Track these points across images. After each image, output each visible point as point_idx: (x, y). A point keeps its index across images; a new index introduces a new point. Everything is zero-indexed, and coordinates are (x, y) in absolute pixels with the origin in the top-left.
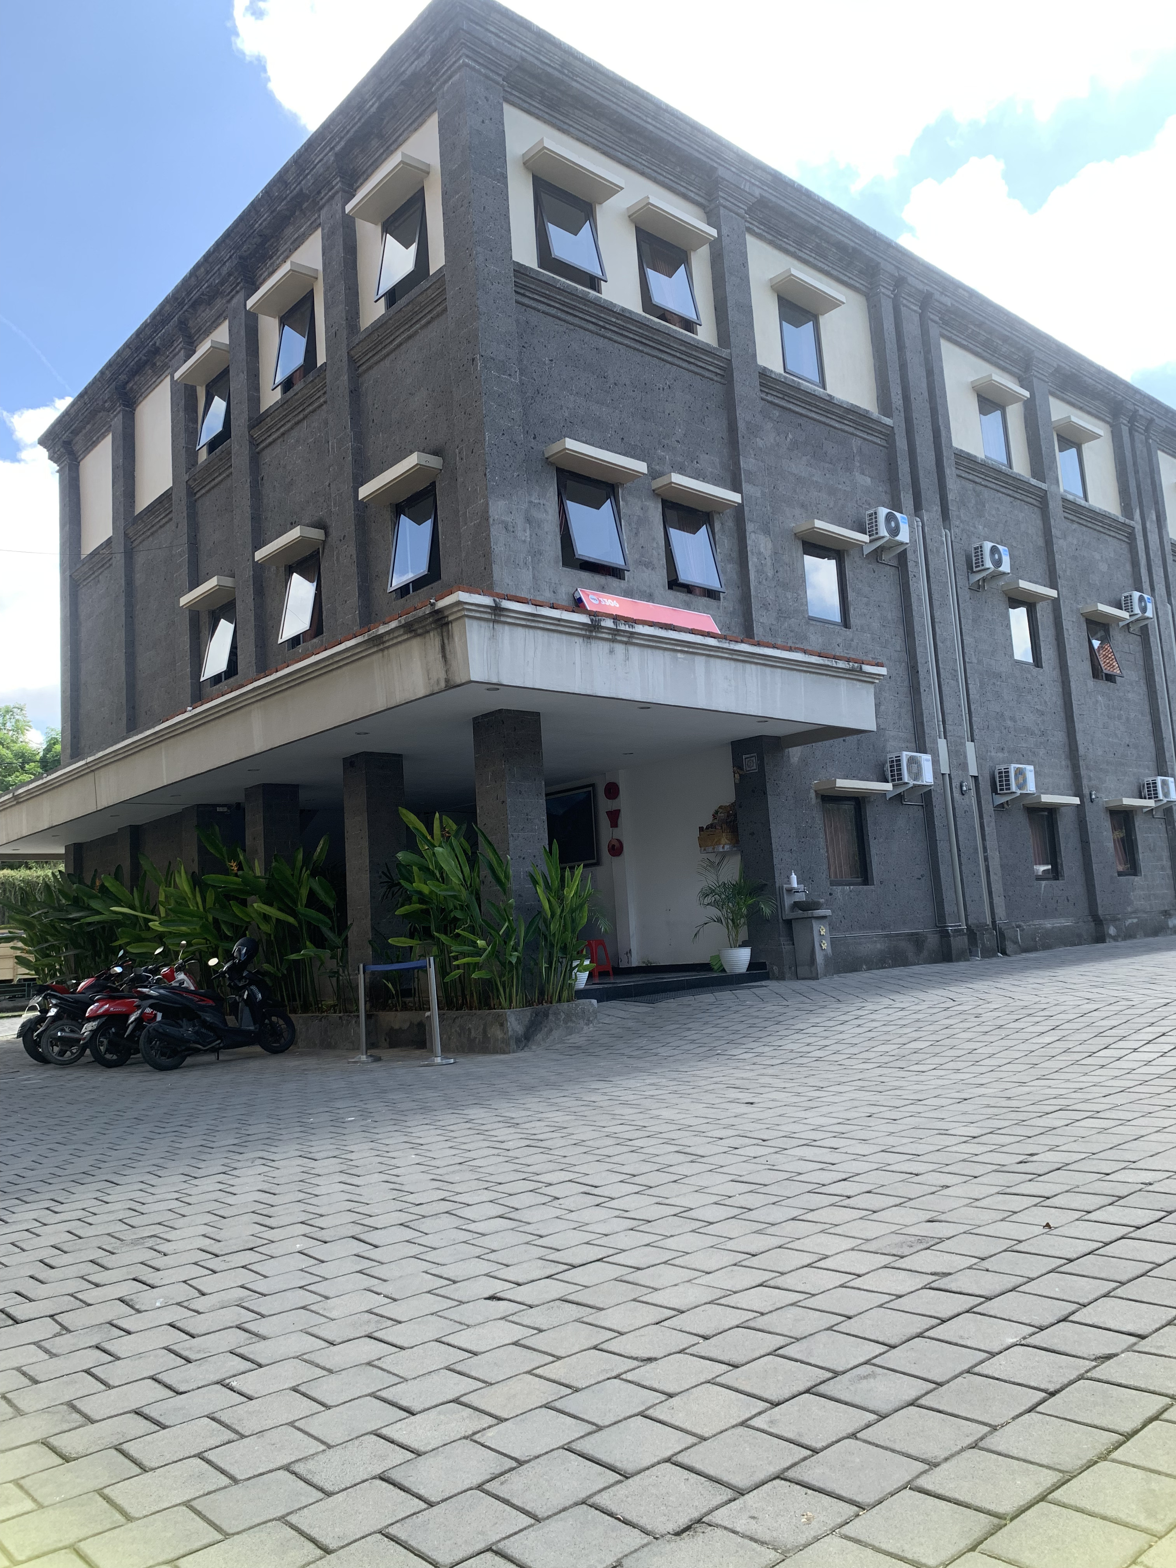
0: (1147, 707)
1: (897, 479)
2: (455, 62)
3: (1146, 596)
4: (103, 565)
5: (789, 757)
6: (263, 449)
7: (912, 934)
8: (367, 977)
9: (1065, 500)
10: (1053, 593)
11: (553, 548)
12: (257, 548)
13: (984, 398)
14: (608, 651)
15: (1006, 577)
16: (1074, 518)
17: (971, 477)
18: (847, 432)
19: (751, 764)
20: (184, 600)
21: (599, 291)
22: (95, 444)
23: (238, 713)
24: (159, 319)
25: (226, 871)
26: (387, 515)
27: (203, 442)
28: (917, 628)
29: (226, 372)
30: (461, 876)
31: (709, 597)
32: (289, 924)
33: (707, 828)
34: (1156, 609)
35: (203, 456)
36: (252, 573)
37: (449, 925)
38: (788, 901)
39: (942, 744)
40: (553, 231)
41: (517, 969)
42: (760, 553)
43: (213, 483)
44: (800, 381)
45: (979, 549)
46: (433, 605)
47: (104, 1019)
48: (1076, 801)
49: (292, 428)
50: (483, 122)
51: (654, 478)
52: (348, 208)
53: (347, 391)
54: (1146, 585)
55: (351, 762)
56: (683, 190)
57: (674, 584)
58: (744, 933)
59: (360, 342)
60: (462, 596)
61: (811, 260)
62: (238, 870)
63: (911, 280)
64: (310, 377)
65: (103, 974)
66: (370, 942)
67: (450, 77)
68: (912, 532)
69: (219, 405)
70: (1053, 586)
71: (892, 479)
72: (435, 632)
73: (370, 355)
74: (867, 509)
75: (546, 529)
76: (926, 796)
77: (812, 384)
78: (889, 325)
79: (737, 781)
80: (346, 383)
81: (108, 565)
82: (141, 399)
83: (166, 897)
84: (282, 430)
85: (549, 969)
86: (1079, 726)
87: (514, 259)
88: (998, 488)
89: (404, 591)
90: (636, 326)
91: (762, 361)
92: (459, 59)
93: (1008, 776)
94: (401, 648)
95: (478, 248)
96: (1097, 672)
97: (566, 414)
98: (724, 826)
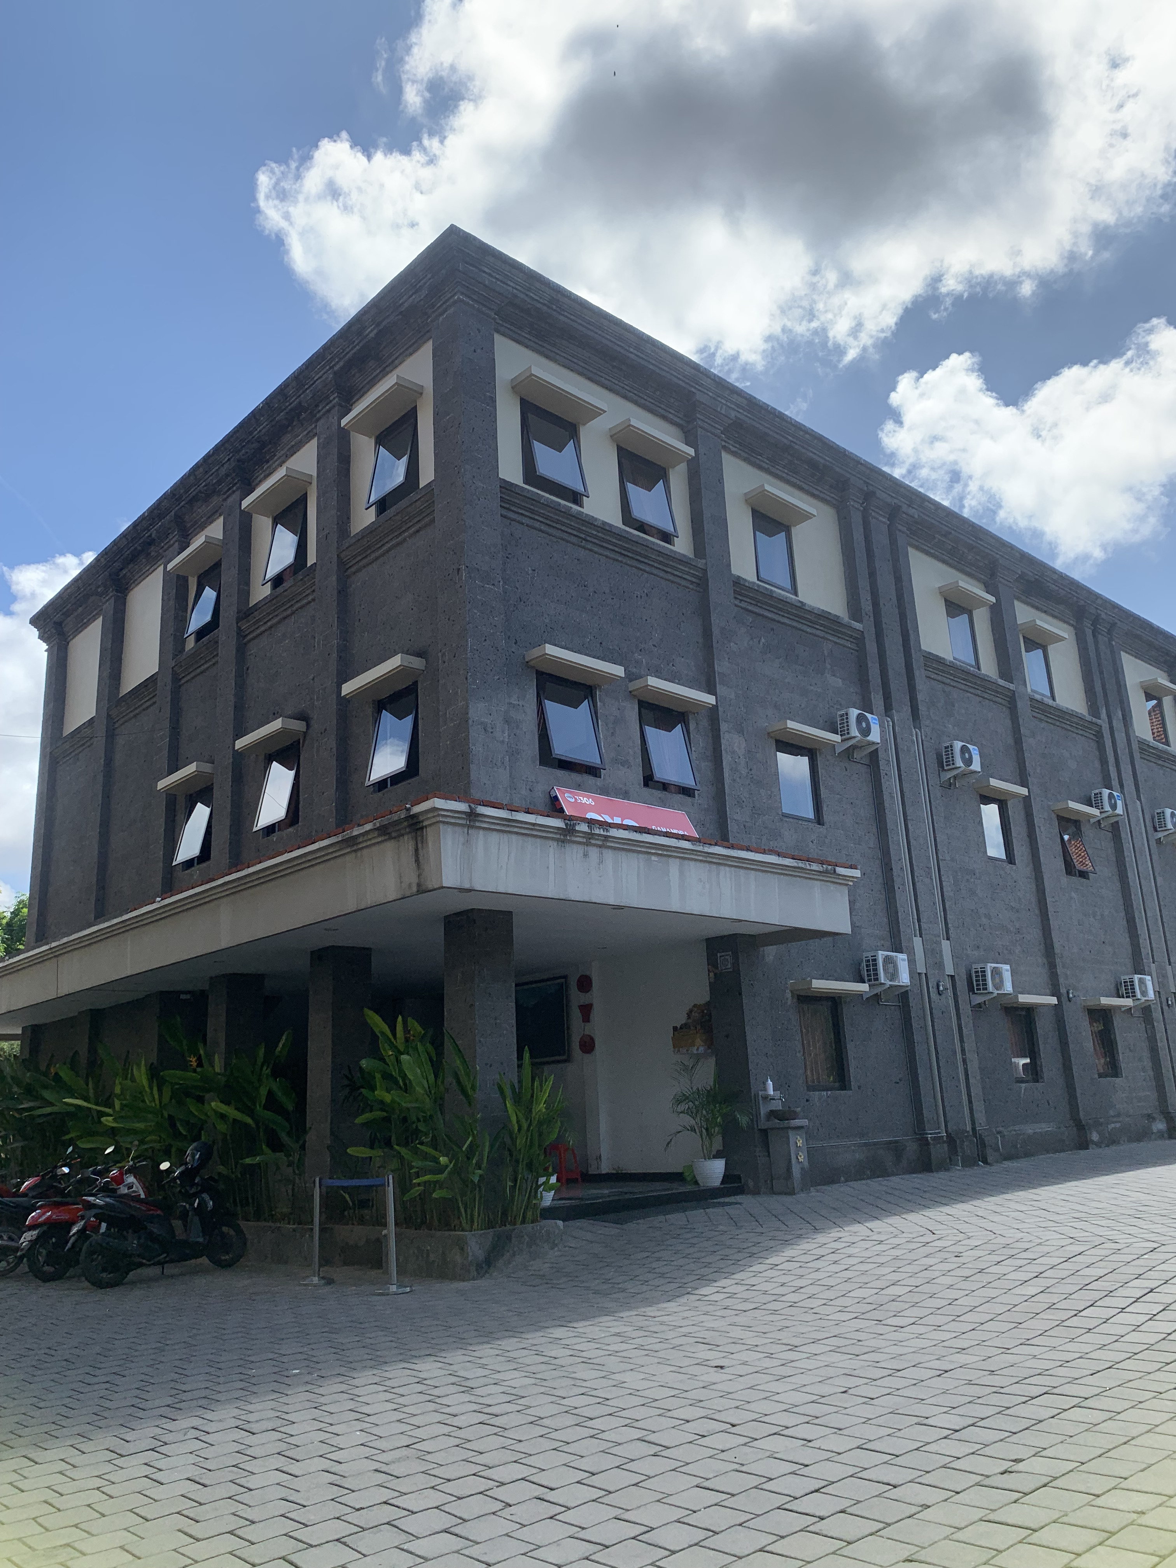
0: (1121, 902)
1: (868, 681)
2: (451, 297)
3: (1115, 794)
4: (83, 744)
5: (764, 956)
6: (249, 641)
7: (890, 1142)
8: (324, 1190)
9: (1032, 699)
10: (1024, 791)
11: (530, 747)
12: (238, 736)
13: (951, 602)
14: (582, 855)
15: (976, 776)
16: (1043, 717)
17: (939, 678)
18: (818, 636)
19: (726, 961)
20: (161, 784)
21: (581, 506)
22: (86, 625)
23: (206, 907)
24: (156, 513)
25: (185, 1067)
26: (369, 710)
27: (190, 632)
28: (890, 825)
29: (218, 565)
30: (426, 1086)
31: (683, 794)
32: (246, 1124)
33: (681, 1028)
34: (1126, 805)
35: (190, 644)
36: (231, 760)
37: (410, 1137)
38: (763, 1111)
39: (917, 942)
40: (540, 449)
41: (480, 1187)
42: (733, 752)
43: (198, 671)
44: (773, 588)
45: (950, 748)
46: (408, 810)
47: (45, 1228)
48: (1054, 1000)
49: (279, 622)
50: (475, 351)
51: (631, 681)
52: (344, 422)
53: (335, 592)
54: (1115, 783)
55: (320, 956)
56: (662, 412)
57: (649, 780)
58: (718, 1143)
59: (350, 546)
60: (438, 803)
61: (784, 475)
62: (197, 1066)
63: (879, 493)
64: (300, 576)
65: (49, 1172)
66: (328, 1147)
67: (445, 311)
68: (882, 732)
69: (209, 594)
70: (1024, 784)
71: (863, 682)
72: (410, 836)
73: (359, 558)
74: (839, 710)
75: (524, 729)
76: (903, 996)
77: (783, 590)
78: (858, 535)
79: (712, 980)
80: (335, 584)
81: (89, 744)
82: (133, 585)
83: (122, 1089)
84: (269, 624)
85: (513, 1188)
86: (1054, 923)
87: (500, 476)
88: (967, 688)
89: (382, 784)
90: (616, 538)
91: (736, 570)
92: (455, 294)
93: (985, 976)
94: (374, 849)
95: (467, 467)
96: (1069, 868)
97: (547, 621)
98: (699, 1027)
